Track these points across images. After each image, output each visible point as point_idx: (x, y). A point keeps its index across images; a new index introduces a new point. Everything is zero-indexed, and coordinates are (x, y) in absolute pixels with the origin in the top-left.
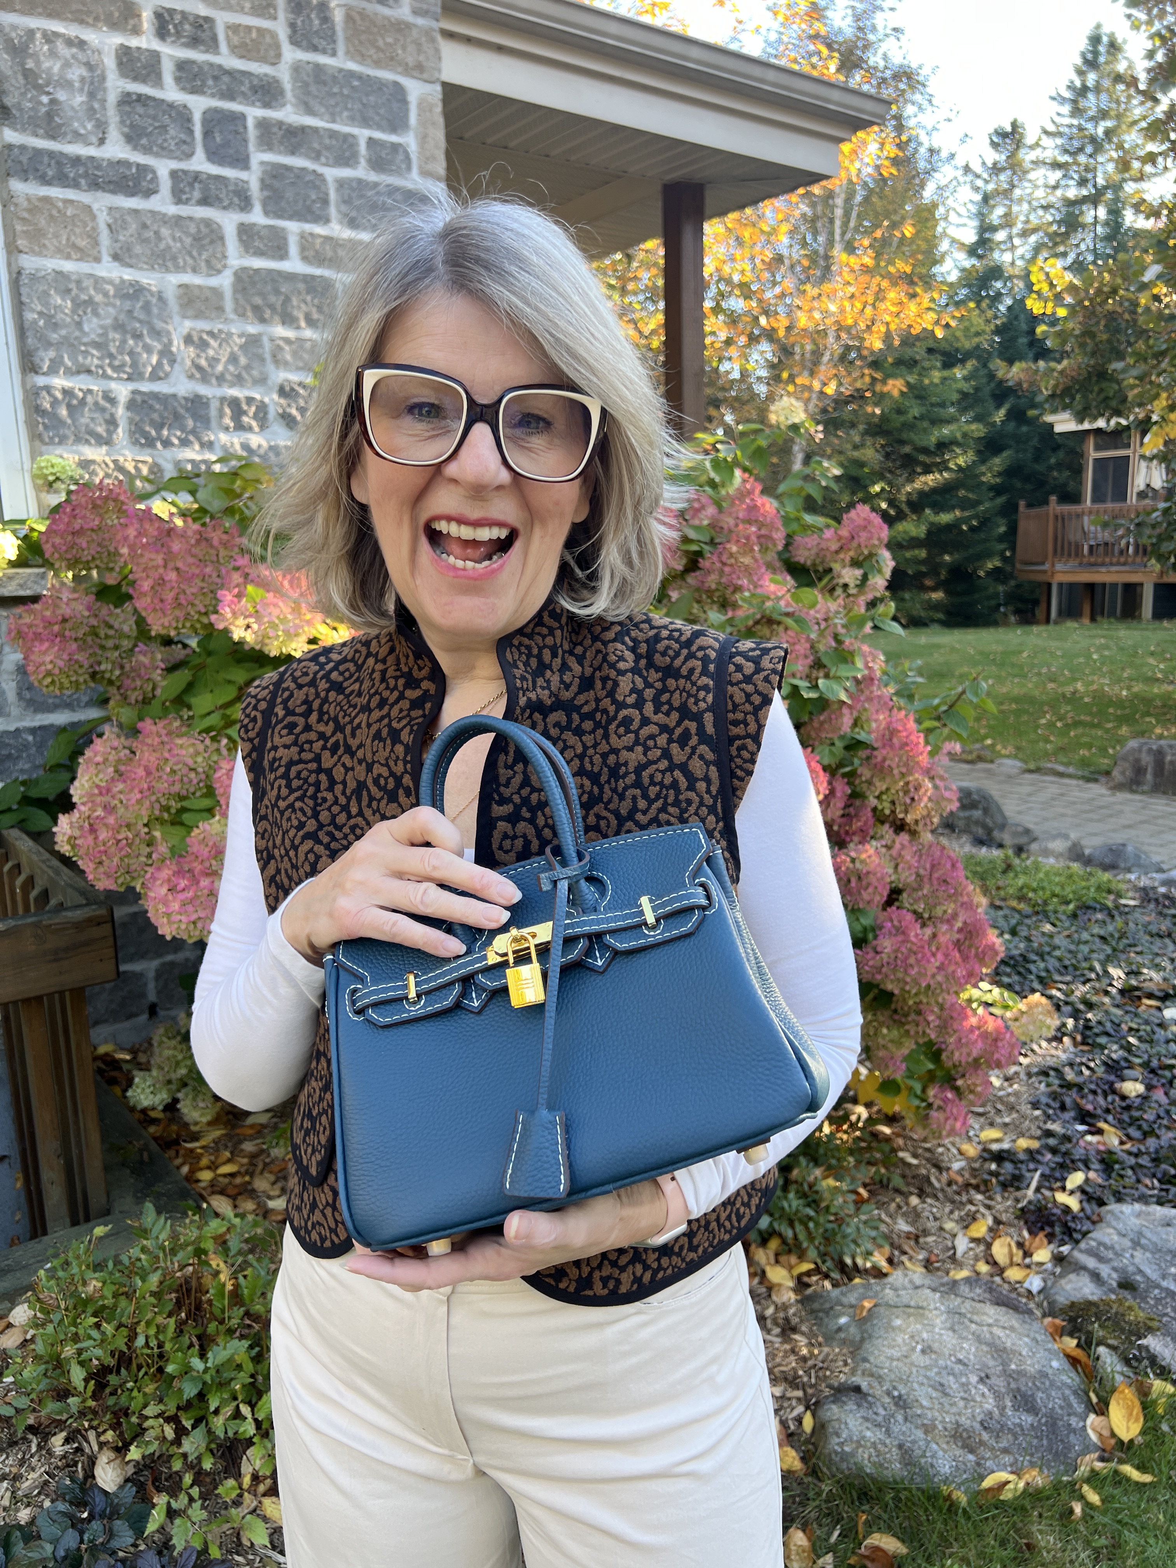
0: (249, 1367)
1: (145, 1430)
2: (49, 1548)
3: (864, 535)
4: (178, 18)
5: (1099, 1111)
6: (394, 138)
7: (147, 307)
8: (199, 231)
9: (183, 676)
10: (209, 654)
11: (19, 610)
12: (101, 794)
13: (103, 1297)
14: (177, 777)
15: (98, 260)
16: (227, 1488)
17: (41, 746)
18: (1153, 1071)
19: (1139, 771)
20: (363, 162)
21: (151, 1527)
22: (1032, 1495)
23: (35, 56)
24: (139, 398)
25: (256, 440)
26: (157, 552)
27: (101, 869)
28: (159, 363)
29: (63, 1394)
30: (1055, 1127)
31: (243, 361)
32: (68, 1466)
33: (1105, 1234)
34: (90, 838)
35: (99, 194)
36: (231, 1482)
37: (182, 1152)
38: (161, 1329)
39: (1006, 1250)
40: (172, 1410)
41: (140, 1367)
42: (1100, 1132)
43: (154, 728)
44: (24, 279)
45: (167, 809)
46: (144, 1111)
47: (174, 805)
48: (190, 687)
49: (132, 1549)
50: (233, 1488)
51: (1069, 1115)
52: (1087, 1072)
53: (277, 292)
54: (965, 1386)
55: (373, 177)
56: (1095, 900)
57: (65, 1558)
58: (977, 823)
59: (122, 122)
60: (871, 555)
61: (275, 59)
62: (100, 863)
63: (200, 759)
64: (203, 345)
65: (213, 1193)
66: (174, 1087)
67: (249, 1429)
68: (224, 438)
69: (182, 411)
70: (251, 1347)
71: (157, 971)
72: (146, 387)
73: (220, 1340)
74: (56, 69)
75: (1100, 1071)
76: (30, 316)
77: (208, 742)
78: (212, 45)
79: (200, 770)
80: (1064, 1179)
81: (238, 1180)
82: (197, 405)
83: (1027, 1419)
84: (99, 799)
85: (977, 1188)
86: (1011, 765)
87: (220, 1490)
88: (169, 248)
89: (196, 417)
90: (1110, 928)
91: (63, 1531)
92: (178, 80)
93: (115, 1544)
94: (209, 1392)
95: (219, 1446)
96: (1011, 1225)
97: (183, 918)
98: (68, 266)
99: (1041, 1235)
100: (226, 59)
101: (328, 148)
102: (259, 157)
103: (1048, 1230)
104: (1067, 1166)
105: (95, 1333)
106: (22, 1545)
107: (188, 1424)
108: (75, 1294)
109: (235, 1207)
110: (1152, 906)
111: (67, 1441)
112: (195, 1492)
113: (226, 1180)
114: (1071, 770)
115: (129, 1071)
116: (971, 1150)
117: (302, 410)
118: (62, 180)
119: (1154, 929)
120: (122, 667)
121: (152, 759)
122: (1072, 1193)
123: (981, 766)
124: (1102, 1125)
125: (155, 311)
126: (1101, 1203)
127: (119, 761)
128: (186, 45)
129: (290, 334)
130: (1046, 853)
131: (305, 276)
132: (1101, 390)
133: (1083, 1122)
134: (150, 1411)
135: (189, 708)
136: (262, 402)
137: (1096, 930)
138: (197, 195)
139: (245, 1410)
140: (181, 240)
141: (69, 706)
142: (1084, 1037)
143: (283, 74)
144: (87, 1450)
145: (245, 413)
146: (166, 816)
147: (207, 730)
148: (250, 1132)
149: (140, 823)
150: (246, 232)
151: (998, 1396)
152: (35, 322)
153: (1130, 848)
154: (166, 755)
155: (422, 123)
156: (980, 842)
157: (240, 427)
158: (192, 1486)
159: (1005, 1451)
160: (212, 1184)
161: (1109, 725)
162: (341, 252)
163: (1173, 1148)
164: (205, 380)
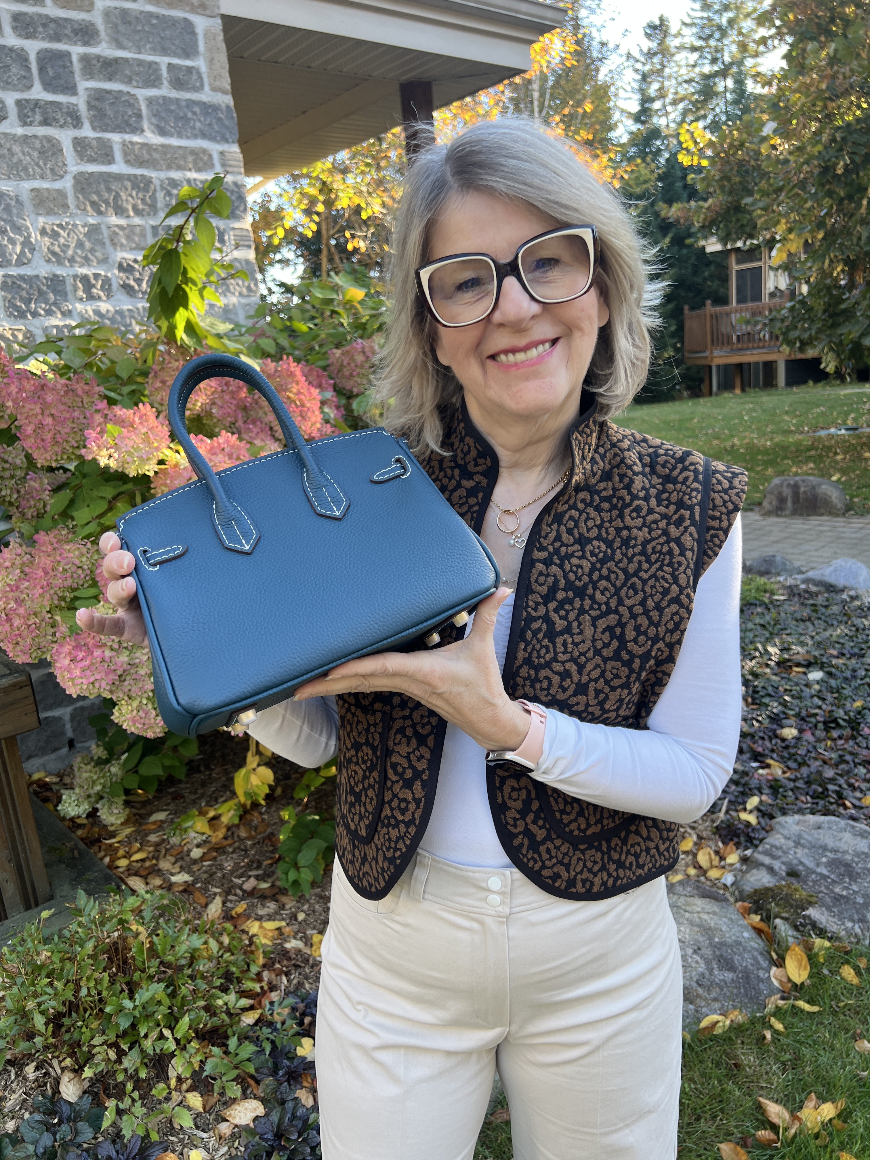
0: (167, 1002)
1: (94, 1055)
2: (31, 1148)
5: (767, 752)
6: (188, 63)
7: (8, 209)
8: (43, 146)
9: (66, 494)
10: (84, 476)
12: (12, 591)
13: (52, 963)
14: (69, 574)
16: (159, 1090)
18: (803, 719)
19: (782, 500)
20: (165, 83)
21: (106, 1124)
22: (736, 1029)
24: (9, 281)
25: (104, 306)
26: (35, 403)
27: (18, 648)
28: (22, 252)
29: (30, 1036)
31: (88, 245)
32: (40, 1086)
33: (775, 839)
34: (7, 625)
36: (161, 1085)
37: (103, 847)
38: (98, 982)
39: (707, 857)
40: (112, 1038)
41: (85, 1011)
42: (768, 766)
43: (46, 538)
45: (63, 599)
46: (72, 819)
47: (69, 596)
48: (72, 503)
49: (93, 1141)
50: (163, 1089)
51: (745, 756)
52: (756, 724)
53: (109, 190)
55: (174, 94)
56: (755, 598)
57: (44, 1153)
62: (17, 643)
63: (84, 559)
64: (55, 235)
65: (129, 875)
66: (93, 800)
67: (171, 1045)
68: (79, 306)
69: (45, 288)
70: (167, 987)
71: (71, 714)
72: (13, 271)
73: (144, 985)
75: (766, 722)
77: (89, 545)
79: (86, 567)
80: (745, 803)
81: (148, 864)
82: (55, 282)
83: (729, 976)
84: (11, 595)
87: (154, 1092)
88: (21, 161)
89: (56, 292)
90: (768, 618)
91: (41, 1135)
92: (15, 29)
93: (79, 1139)
94: (139, 1023)
95: (151, 1060)
96: (709, 839)
97: (84, 680)
99: (731, 844)
100: (51, 10)
101: (137, 74)
102: (84, 85)
103: (736, 840)
104: (746, 793)
105: (49, 990)
106: (10, 1148)
107: (125, 1047)
108: (32, 963)
109: (147, 884)
110: (796, 599)
111: (37, 1068)
112: (136, 1095)
113: (139, 865)
115: (58, 791)
117: (139, 281)
119: (798, 616)
120: (18, 492)
121: (48, 562)
122: (751, 812)
124: (769, 761)
125: (15, 211)
126: (772, 817)
127: (23, 564)
129: (123, 222)
131: (129, 175)
132: (738, 220)
133: (756, 760)
134: (97, 1041)
135: (73, 519)
136: (106, 276)
137: (758, 621)
138: (38, 118)
139: (167, 1033)
140: (29, 154)
142: (754, 699)
143: (97, 18)
144: (53, 1074)
145: (94, 286)
146: (63, 604)
147: (88, 537)
148: (153, 827)
149: (44, 611)
151: (707, 961)
153: (778, 558)
154: (58, 558)
155: (209, 49)
157: (91, 297)
158: (133, 1091)
159: (715, 1000)
160: (128, 868)
161: (759, 468)
162: (156, 155)
163: (819, 773)
164: (60, 262)
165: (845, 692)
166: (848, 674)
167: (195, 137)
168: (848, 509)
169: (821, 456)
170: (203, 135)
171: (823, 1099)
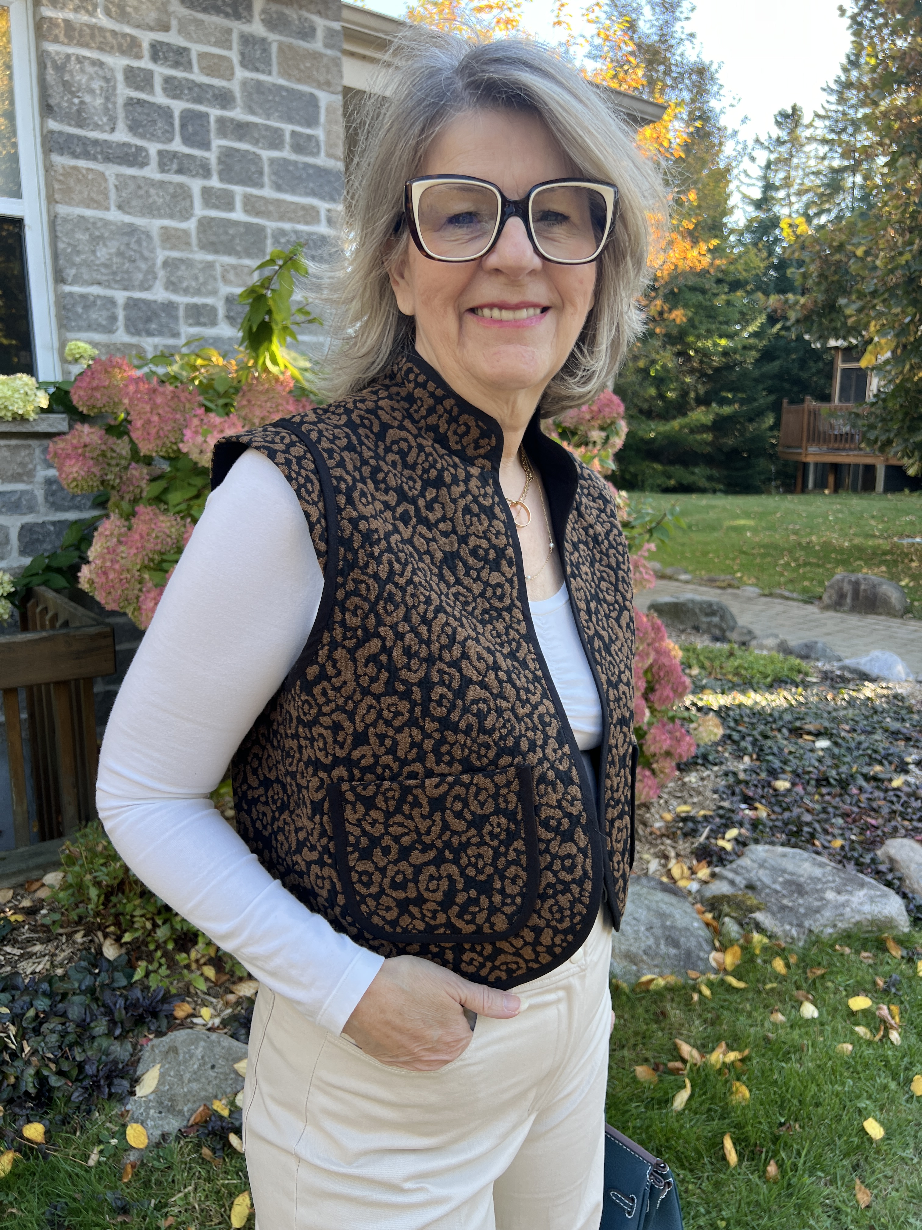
1: (134, 924)
2: (76, 984)
3: (607, 410)
4: (165, 48)
5: (757, 797)
6: (309, 131)
7: (139, 242)
8: (176, 191)
9: (161, 485)
10: (179, 469)
11: (46, 442)
12: (109, 553)
14: (159, 541)
15: (107, 209)
16: (182, 959)
17: (59, 534)
18: (798, 775)
19: (842, 596)
20: (287, 147)
21: (136, 978)
22: (669, 989)
23: (71, 72)
24: (132, 302)
25: (208, 333)
26: (146, 403)
27: (109, 598)
28: (145, 279)
30: (726, 804)
31: (202, 279)
32: (85, 948)
33: (745, 861)
34: (103, 579)
35: (110, 165)
36: (184, 956)
39: (680, 871)
40: (150, 913)
42: (756, 809)
43: (145, 511)
44: (59, 221)
45: (152, 560)
47: (157, 558)
50: (185, 960)
51: (735, 799)
52: (754, 775)
53: (226, 233)
54: (637, 932)
55: (294, 157)
56: (788, 676)
57: (86, 990)
58: (716, 626)
59: (127, 117)
60: (613, 423)
61: (229, 76)
62: (109, 594)
63: (173, 530)
64: (176, 268)
68: (187, 330)
69: (160, 312)
72: (137, 295)
74: (84, 81)
75: (764, 774)
76: (61, 245)
77: (180, 519)
78: (188, 67)
79: (173, 537)
80: (725, 833)
82: (170, 307)
83: (673, 951)
84: (107, 556)
85: (668, 837)
86: (751, 591)
88: (155, 202)
89: (169, 316)
91: (84, 977)
92: (164, 90)
95: (178, 936)
96: (686, 857)
98: (88, 213)
99: (704, 862)
100: (197, 76)
101: (264, 137)
102: (217, 142)
103: (709, 860)
104: (727, 826)
107: (159, 922)
110: (828, 682)
111: (84, 936)
112: (163, 961)
114: (795, 595)
116: (669, 817)
118: (87, 155)
120: (121, 478)
121: (145, 529)
122: (728, 840)
123: (730, 591)
124: (757, 805)
125: (145, 244)
126: (745, 845)
127: (120, 534)
128: (171, 67)
129: (234, 262)
130: (761, 647)
131: (245, 223)
132: (832, 320)
133: (745, 803)
134: (138, 913)
135: (166, 502)
138: (175, 167)
140: (163, 197)
141: (79, 508)
142: (758, 756)
143: (235, 87)
144: (97, 940)
146: (152, 565)
147: (180, 512)
149: (135, 569)
150: (206, 192)
151: (657, 939)
152: (65, 249)
153: (820, 645)
154: (153, 526)
155: (329, 122)
156: (716, 639)
157: (198, 324)
158: (161, 958)
159: (656, 966)
161: (829, 566)
162: (271, 208)
163: (799, 817)
164: (175, 291)
165: (846, 759)
166: (853, 745)
167: (307, 194)
168: (907, 612)
169: (895, 562)
170: (313, 193)
171: (730, 1048)
